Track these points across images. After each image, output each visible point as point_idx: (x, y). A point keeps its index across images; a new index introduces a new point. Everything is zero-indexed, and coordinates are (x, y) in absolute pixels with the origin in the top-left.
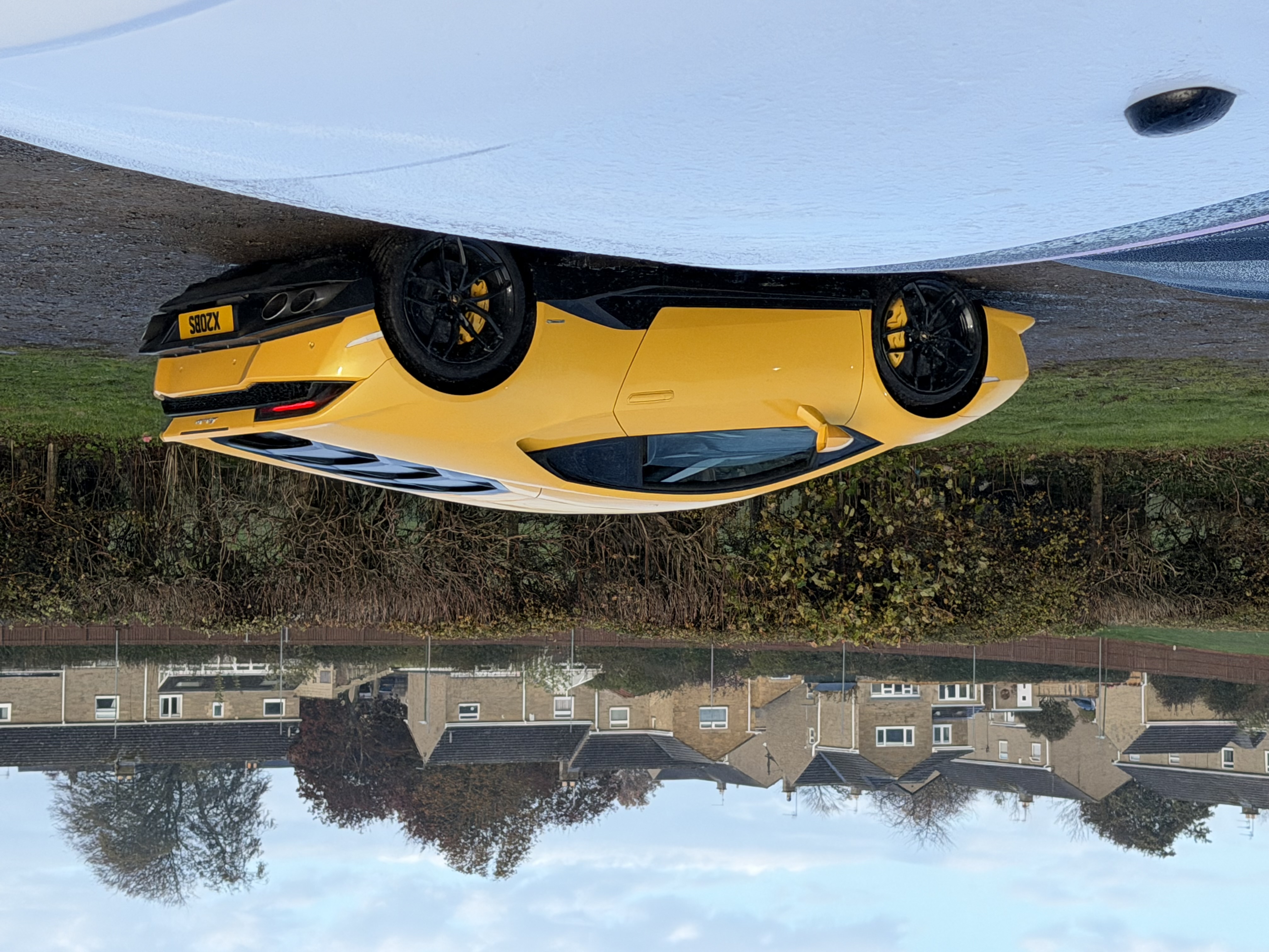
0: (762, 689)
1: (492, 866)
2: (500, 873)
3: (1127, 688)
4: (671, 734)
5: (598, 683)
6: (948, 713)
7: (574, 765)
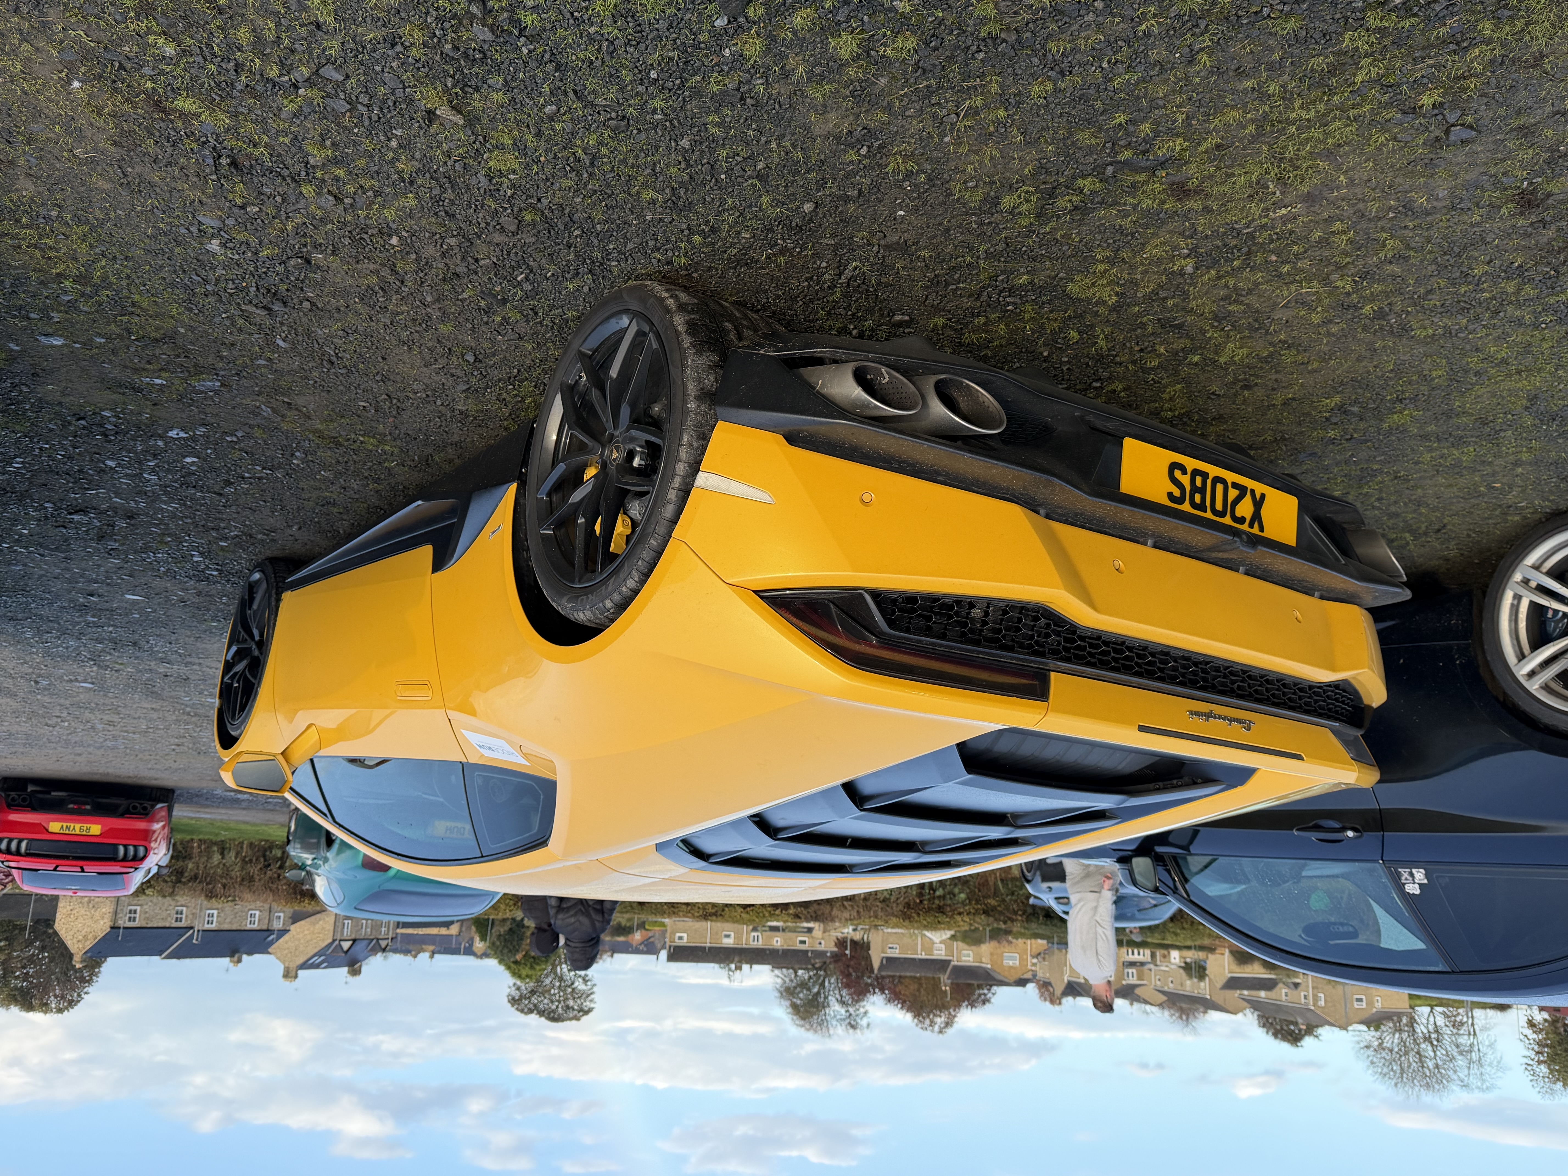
0: (1034, 946)
1: (936, 1028)
2: (941, 1032)
3: (1218, 956)
4: (989, 966)
5: (953, 938)
6: (1132, 964)
7: (948, 979)
